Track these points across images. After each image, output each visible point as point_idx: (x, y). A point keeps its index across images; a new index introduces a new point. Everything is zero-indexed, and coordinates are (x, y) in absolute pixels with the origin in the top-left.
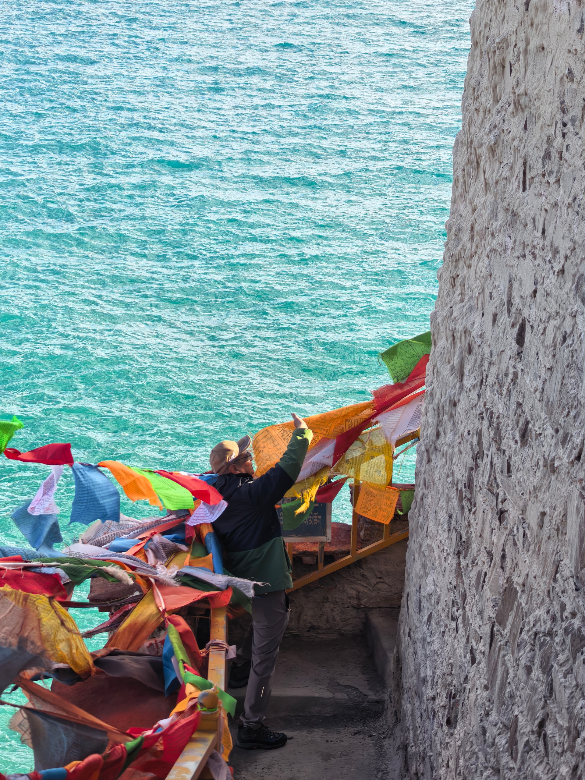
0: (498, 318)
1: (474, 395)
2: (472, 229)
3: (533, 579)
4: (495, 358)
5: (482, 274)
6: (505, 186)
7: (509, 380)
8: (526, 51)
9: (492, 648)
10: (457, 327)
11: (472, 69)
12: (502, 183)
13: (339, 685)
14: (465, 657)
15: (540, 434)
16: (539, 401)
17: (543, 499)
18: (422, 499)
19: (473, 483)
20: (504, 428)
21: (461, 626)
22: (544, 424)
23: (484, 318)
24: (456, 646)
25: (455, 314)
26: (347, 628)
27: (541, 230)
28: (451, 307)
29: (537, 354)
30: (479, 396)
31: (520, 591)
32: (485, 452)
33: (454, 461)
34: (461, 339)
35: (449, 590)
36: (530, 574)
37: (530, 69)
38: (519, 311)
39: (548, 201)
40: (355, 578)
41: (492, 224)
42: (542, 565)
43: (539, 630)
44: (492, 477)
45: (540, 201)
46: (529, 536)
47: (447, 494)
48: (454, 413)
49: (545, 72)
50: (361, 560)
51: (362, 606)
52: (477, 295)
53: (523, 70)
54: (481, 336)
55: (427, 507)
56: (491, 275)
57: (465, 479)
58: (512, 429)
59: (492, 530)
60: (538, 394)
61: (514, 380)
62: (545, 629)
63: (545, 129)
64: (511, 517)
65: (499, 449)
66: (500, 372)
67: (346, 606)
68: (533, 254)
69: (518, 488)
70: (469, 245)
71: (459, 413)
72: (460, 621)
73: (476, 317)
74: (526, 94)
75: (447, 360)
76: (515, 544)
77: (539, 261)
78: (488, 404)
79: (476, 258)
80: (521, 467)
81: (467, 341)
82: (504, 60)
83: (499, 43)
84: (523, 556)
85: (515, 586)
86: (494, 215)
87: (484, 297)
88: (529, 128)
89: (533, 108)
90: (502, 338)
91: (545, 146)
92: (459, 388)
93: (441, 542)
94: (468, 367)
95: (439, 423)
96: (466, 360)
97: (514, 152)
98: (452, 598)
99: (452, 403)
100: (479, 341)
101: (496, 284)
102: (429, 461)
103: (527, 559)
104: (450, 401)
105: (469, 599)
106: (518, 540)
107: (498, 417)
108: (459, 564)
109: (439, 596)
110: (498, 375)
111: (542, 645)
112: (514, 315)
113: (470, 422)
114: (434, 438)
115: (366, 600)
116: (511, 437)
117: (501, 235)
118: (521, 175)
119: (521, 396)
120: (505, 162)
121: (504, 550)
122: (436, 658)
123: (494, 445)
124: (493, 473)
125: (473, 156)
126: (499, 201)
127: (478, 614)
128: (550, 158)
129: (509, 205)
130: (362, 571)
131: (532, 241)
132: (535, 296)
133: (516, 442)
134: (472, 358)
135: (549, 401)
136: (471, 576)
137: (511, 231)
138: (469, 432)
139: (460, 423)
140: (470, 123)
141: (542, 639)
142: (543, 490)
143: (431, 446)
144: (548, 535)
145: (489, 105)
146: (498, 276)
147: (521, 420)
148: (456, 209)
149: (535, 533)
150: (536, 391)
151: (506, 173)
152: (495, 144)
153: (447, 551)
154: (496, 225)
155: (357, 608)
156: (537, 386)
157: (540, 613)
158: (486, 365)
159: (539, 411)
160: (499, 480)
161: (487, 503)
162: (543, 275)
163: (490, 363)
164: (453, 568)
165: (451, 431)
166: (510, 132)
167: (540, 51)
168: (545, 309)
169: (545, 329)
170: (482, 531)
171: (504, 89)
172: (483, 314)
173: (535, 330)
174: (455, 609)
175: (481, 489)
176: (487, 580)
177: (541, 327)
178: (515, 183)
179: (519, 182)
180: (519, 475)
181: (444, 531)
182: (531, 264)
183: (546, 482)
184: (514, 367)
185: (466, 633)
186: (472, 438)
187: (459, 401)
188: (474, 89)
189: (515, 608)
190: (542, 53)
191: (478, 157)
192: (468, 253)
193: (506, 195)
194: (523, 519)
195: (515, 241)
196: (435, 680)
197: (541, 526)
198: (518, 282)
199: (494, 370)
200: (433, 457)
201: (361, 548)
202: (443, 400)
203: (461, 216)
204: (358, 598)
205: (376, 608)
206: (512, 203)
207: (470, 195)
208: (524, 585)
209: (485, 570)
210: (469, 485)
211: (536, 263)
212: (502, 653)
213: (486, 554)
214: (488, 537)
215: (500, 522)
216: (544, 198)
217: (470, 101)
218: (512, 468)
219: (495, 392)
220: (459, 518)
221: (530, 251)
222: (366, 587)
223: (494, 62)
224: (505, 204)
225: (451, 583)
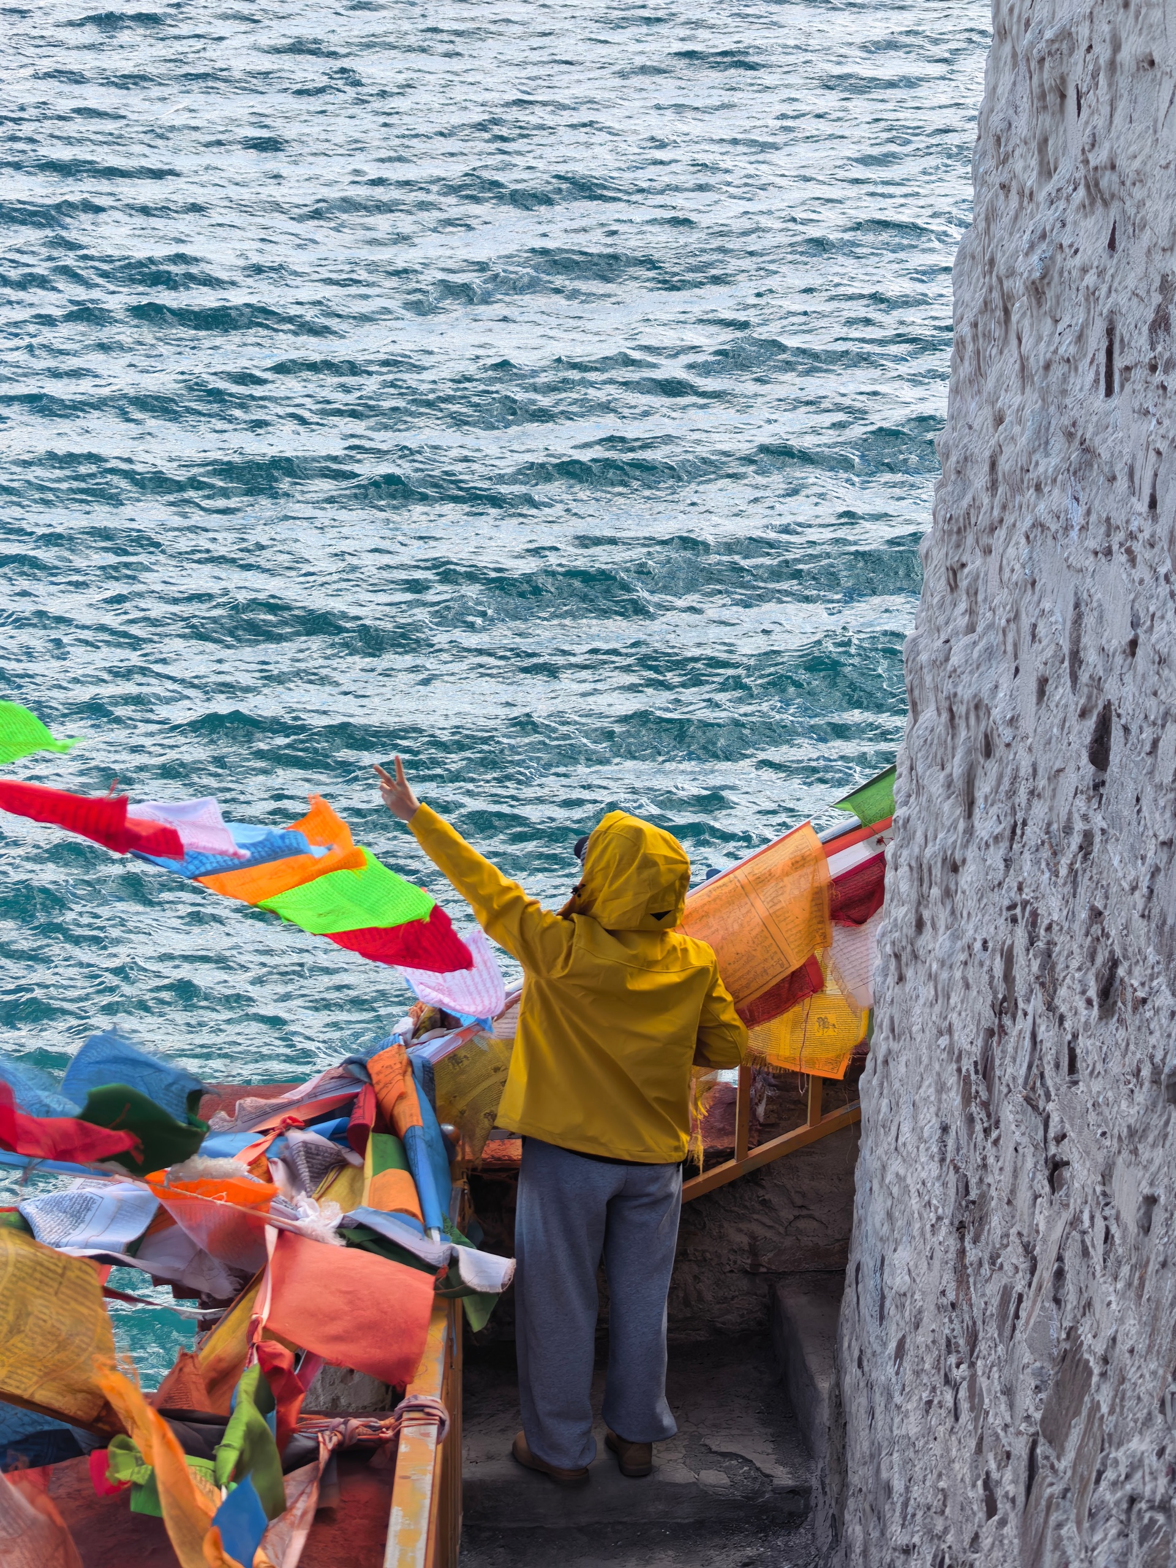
0: (1049, 688)
1: (996, 857)
2: (993, 465)
3: (1127, 1355)
4: (1042, 783)
5: (1015, 577)
6: (1065, 379)
7: (1074, 847)
8: (1112, 65)
9: (1033, 1497)
10: (959, 690)
11: (994, 89)
12: (1058, 371)
13: (710, 1451)
14: (974, 1486)
15: (1144, 1001)
16: (1143, 916)
17: (1151, 1161)
18: (886, 1062)
19: (993, 1068)
20: (1062, 959)
21: (965, 1406)
22: (1152, 978)
23: (1018, 681)
24: (954, 1453)
25: (955, 660)
26: (729, 1317)
27: (1146, 499)
28: (947, 641)
29: (1138, 800)
30: (1008, 863)
31: (1096, 1371)
32: (1021, 1005)
33: (952, 1001)
34: (967, 718)
35: (939, 1308)
36: (1119, 1338)
37: (1122, 105)
38: (1097, 683)
39: (1162, 431)
40: (746, 1207)
41: (1037, 464)
42: (1148, 1329)
43: (1139, 1490)
44: (1035, 1070)
45: (1145, 427)
46: (1117, 1241)
47: (938, 1074)
48: (953, 887)
49: (1156, 121)
50: (759, 1170)
51: (763, 1270)
52: (1003, 622)
53: (1105, 110)
54: (1013, 722)
55: (897, 1085)
56: (1033, 583)
57: (977, 1050)
58: (1079, 969)
59: (1036, 1197)
60: (1139, 898)
61: (1086, 848)
62: (1154, 1492)
63: (1157, 256)
64: (1076, 1185)
65: (1050, 1007)
66: (1055, 818)
67: (728, 1268)
68: (1129, 551)
69: (1092, 1117)
70: (986, 501)
71: (964, 892)
72: (963, 1393)
73: (1001, 670)
74: (1113, 167)
75: (939, 760)
76: (1085, 1253)
77: (1141, 571)
78: (1026, 890)
79: (1001, 533)
80: (1099, 1067)
81: (982, 728)
82: (1063, 79)
83: (1053, 41)
84: (1104, 1287)
85: (1086, 1356)
86: (1041, 442)
87: (1018, 631)
88: (1121, 245)
89: (1128, 203)
90: (1059, 740)
91: (1157, 298)
92: (965, 832)
93: (924, 1183)
94: (983, 789)
95: (922, 900)
96: (980, 772)
97: (1087, 300)
98: (947, 1331)
99: (948, 864)
100: (1006, 733)
101: (1047, 605)
102: (901, 979)
103: (1113, 1298)
104: (944, 860)
105: (982, 1347)
106: (1093, 1246)
107: (1049, 928)
108: (962, 1253)
109: (920, 1312)
110: (1049, 825)
111: (1147, 1533)
112: (1086, 690)
113: (987, 918)
114: (911, 932)
115: (770, 1255)
116: (1078, 987)
117: (1056, 492)
118: (1102, 358)
119: (1099, 894)
120: (1066, 320)
121: (1060, 1259)
122: (912, 1455)
123: (1040, 995)
124: (1036, 1062)
125: (995, 294)
126: (1052, 409)
127: (1003, 1393)
128: (1167, 329)
129: (1074, 424)
130: (761, 1192)
131: (1127, 522)
132: (1133, 654)
133: (1089, 1002)
134: (992, 767)
135: (1164, 923)
136: (988, 1292)
137: (1079, 487)
138: (985, 942)
139: (965, 914)
140: (991, 216)
141: (1147, 1516)
142: (1151, 1139)
143: (904, 948)
144: (1161, 1259)
145: (1031, 180)
146: (1049, 588)
147: (1099, 950)
148: (960, 410)
149: (1131, 1240)
150: (1134, 889)
151: (1067, 348)
152: (1043, 277)
153: (937, 1208)
154: (1046, 465)
155: (751, 1273)
156: (1137, 879)
157: (1143, 1447)
158: (1022, 796)
159: (1143, 941)
160: (1049, 1083)
161: (1023, 1128)
162: (1152, 609)
163: (1032, 793)
164: (950, 1256)
165: (947, 928)
166: (1076, 252)
167: (1145, 70)
168: (1155, 694)
169: (1155, 743)
170: (1013, 1192)
171: (1065, 148)
172: (1017, 670)
173: (1133, 738)
174: (953, 1359)
175: (1010, 1091)
176: (1023, 1314)
177: (1147, 735)
178: (1087, 375)
179: (1097, 373)
180: (1096, 1086)
181: (932, 1157)
182: (1124, 576)
183: (1156, 1121)
184: (1085, 818)
185: (976, 1428)
186: (993, 960)
187: (964, 861)
188: (999, 140)
189: (1084, 1412)
190: (1150, 75)
191: (1007, 300)
192: (983, 520)
193: (1068, 401)
194: (1104, 1194)
195: (1088, 513)
196: (910, 1510)
197: (1146, 1228)
198: (1096, 613)
199: (1039, 810)
200: (909, 973)
201: (760, 1144)
202: (928, 852)
203: (970, 427)
204: (753, 1251)
205: (792, 1273)
206: (1081, 422)
207: (990, 384)
208: (1105, 1360)
209: (1019, 1288)
210: (986, 1068)
211: (1136, 574)
212: (1054, 1518)
213: (1020, 1250)
214: (1026, 1211)
215: (1053, 1190)
216: (1154, 422)
217: (990, 163)
218: (1080, 1064)
219: (1043, 865)
220: (963, 1141)
221: (1121, 545)
222: (770, 1227)
223: (1041, 85)
224: (1066, 421)
225: (943, 1293)
